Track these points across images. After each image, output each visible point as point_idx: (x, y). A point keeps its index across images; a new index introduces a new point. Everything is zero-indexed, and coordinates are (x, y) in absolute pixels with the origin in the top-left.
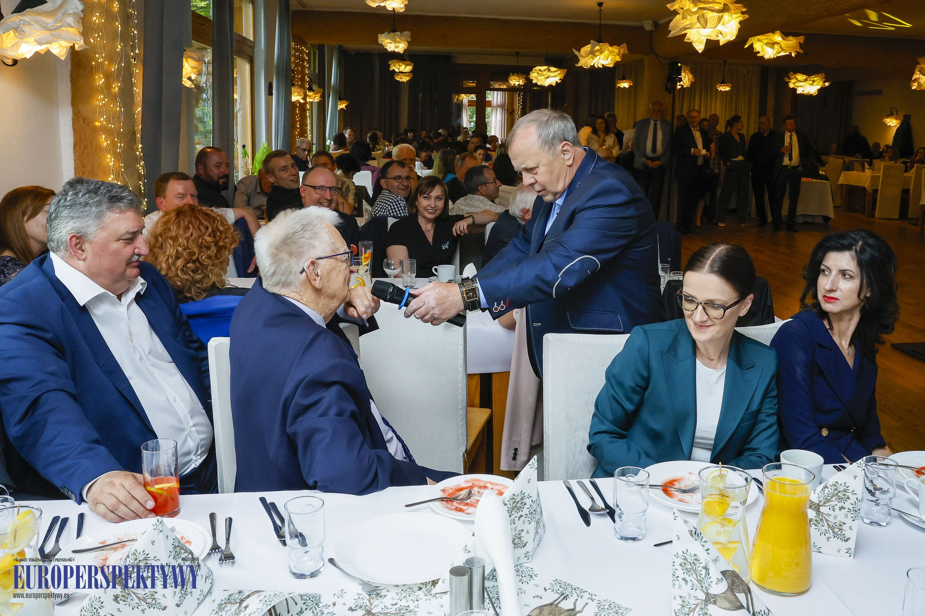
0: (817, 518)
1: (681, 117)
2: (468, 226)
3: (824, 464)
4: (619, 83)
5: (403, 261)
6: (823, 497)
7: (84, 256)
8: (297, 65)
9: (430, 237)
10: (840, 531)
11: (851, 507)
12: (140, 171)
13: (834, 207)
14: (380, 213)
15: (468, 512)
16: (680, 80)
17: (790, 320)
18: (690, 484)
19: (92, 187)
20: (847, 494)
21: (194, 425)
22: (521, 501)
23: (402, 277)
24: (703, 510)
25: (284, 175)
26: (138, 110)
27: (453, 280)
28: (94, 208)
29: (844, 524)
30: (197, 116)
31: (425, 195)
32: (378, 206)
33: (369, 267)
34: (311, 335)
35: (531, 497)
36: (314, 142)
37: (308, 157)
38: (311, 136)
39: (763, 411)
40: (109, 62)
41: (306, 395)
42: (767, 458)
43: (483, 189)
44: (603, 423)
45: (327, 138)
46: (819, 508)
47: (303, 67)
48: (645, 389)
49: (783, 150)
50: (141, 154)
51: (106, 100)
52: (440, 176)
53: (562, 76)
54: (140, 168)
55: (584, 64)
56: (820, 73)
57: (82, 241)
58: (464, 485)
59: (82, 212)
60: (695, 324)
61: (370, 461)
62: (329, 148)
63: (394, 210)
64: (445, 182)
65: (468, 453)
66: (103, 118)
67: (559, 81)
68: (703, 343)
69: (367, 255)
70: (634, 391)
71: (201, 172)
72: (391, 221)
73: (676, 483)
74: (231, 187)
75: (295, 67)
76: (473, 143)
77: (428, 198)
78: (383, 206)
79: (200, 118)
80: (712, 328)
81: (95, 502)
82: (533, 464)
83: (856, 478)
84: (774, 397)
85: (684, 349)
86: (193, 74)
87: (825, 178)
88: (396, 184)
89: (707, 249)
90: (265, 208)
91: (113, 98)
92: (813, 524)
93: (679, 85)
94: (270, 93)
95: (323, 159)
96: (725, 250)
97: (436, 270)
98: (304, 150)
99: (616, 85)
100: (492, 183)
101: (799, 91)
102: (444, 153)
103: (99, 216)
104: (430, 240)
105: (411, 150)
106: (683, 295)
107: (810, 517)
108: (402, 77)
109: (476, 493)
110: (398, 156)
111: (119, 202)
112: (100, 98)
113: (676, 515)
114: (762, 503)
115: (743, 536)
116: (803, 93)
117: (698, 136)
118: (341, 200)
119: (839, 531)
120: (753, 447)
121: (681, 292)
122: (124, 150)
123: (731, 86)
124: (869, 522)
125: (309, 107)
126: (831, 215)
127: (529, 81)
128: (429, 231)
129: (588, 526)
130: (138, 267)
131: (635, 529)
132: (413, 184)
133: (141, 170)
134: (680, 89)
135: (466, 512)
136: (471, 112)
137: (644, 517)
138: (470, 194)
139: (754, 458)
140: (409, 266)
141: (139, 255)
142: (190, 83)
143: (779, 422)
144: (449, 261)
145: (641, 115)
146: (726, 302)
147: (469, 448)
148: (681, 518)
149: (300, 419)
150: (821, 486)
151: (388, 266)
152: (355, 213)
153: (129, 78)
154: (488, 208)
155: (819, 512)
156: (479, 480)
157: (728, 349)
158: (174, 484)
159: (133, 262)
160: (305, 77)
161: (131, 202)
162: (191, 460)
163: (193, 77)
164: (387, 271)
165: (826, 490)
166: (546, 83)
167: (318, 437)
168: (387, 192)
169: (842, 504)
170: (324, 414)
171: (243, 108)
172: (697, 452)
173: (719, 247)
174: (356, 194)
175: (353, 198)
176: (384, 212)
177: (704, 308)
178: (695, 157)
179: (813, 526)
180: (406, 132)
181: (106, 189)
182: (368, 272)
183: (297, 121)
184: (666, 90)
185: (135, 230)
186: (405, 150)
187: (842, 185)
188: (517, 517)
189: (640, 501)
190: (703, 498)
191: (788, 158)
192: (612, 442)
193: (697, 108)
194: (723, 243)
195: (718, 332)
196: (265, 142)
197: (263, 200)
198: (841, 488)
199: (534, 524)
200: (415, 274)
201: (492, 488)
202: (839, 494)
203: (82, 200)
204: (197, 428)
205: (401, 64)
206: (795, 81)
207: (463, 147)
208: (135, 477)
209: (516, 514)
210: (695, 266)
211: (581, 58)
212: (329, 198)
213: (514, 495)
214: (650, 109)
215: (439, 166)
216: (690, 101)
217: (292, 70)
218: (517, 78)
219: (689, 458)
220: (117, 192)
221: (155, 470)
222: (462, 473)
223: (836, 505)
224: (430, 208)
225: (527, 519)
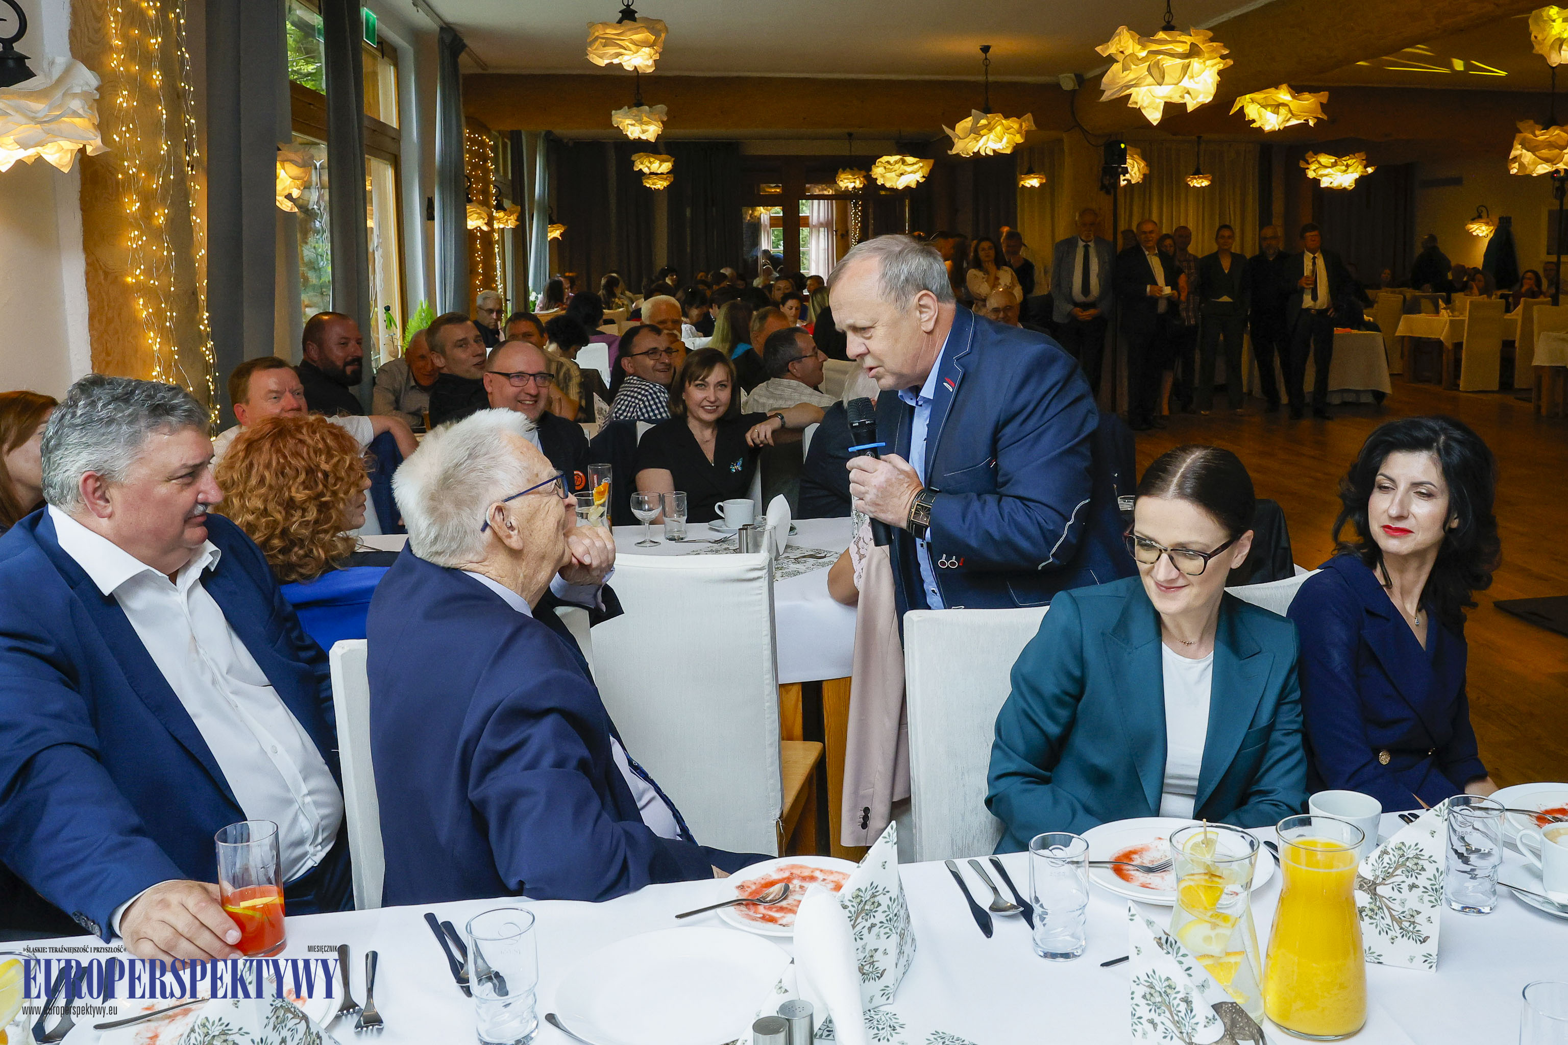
0: (1372, 906)
1: (1128, 232)
2: (773, 432)
3: (1383, 812)
4: (1023, 179)
5: (664, 496)
6: (1380, 870)
7: (109, 510)
8: (475, 167)
9: (709, 452)
10: (1412, 926)
11: (1428, 884)
12: (207, 358)
13: (1391, 375)
14: (625, 414)
15: (784, 921)
16: (1125, 171)
17: (1318, 571)
18: (1159, 857)
19: (120, 390)
20: (1421, 862)
21: (310, 793)
22: (872, 900)
23: (663, 523)
24: (1180, 902)
25: (461, 354)
26: (200, 254)
27: (750, 525)
28: (124, 427)
29: (1418, 913)
30: (306, 259)
31: (698, 382)
32: (622, 402)
33: (606, 509)
34: (508, 631)
35: (888, 892)
36: (509, 296)
37: (499, 323)
38: (504, 285)
39: (1278, 726)
40: (147, 174)
41: (499, 734)
42: (1288, 806)
43: (795, 367)
44: (1010, 759)
45: (531, 289)
46: (1375, 888)
47: (486, 171)
48: (1078, 698)
49: (1302, 282)
50: (208, 329)
51: (144, 238)
52: (723, 349)
53: (926, 171)
54: (207, 352)
55: (962, 150)
56: (1359, 152)
57: (104, 485)
58: (776, 876)
59: (103, 435)
60: (1158, 585)
61: (614, 842)
62: (535, 305)
63: (649, 409)
64: (734, 356)
65: (785, 819)
66: (140, 268)
67: (921, 180)
68: (1173, 616)
69: (601, 488)
70: (1060, 702)
71: (314, 354)
72: (642, 428)
73: (1135, 856)
74: (366, 379)
75: (471, 171)
76: (779, 289)
77: (704, 386)
78: (629, 402)
79: (310, 262)
80: (1186, 591)
81: (136, 938)
82: (889, 836)
83: (1435, 835)
84: (1295, 702)
85: (1140, 627)
86: (295, 189)
87: (1373, 327)
88: (650, 362)
89: (1171, 457)
90: (428, 412)
91: (156, 234)
92: (1366, 915)
93: (1124, 180)
94: (430, 216)
95: (525, 326)
96: (1201, 458)
97: (721, 508)
98: (491, 311)
99: (1018, 184)
100: (810, 356)
101: (1325, 183)
102: (732, 308)
103: (134, 440)
104: (710, 456)
105: (674, 306)
106: (1135, 537)
107: (1359, 904)
108: (656, 181)
109: (798, 889)
110: (651, 316)
111: (168, 414)
112: (132, 235)
113: (1133, 911)
114: (1279, 885)
115: (1248, 943)
116: (1331, 186)
117: (1156, 264)
118: (556, 394)
119: (1410, 926)
120: (1262, 788)
121: (1132, 532)
122: (178, 322)
123: (1210, 178)
124: (1460, 909)
125: (497, 238)
126: (1387, 388)
127: (871, 181)
128: (707, 441)
129: (988, 937)
130: (204, 524)
131: (1068, 938)
132: (678, 362)
133: (208, 356)
134: (1125, 186)
135: (780, 922)
136: (776, 236)
137: (1082, 917)
138: (775, 377)
139: (1265, 807)
140: (674, 504)
141: (205, 504)
142: (290, 204)
143: (1307, 744)
144: (743, 492)
145: (1062, 234)
146: (1208, 546)
147: (786, 810)
148: (1141, 915)
149: (492, 775)
150: (1377, 852)
151: (640, 505)
152: (581, 415)
153: (183, 199)
154: (805, 399)
155: (1375, 894)
156: (801, 867)
157: (1215, 625)
158: (274, 898)
159: (195, 517)
160: (489, 187)
161: (190, 414)
162: (305, 854)
163: (296, 193)
164: (638, 513)
165: (1386, 858)
166: (901, 184)
167: (523, 804)
168: (635, 378)
169: (1413, 880)
170: (532, 766)
171: (384, 243)
172: (1170, 802)
173: (1192, 453)
174: (582, 385)
175: (578, 391)
176: (633, 412)
177: (1171, 558)
178: (1153, 301)
179: (1367, 919)
180: (664, 273)
181: (144, 394)
182: (605, 517)
183: (478, 263)
184: (1101, 189)
185: (198, 461)
186: (664, 307)
187: (1403, 337)
188: (866, 928)
189: (1074, 891)
190: (1179, 880)
191: (1310, 297)
192: (1025, 791)
193: (1155, 217)
194: (1197, 446)
195: (1197, 596)
196: (423, 299)
197: (422, 401)
198: (1411, 853)
199: (895, 938)
200: (686, 517)
201: (824, 880)
202: (1408, 864)
203: (103, 414)
204: (316, 797)
205: (652, 160)
206: (1317, 166)
207: (762, 298)
208: (206, 890)
209: (864, 923)
210: (1154, 487)
211: (956, 141)
212: (533, 392)
213: (859, 889)
214: (1076, 221)
215: (723, 330)
216: (1144, 204)
217: (467, 177)
218: (850, 176)
219: (1156, 812)
220: (164, 397)
221: (240, 876)
222: (776, 854)
223: (1403, 882)
224: (708, 404)
225: (883, 931)
